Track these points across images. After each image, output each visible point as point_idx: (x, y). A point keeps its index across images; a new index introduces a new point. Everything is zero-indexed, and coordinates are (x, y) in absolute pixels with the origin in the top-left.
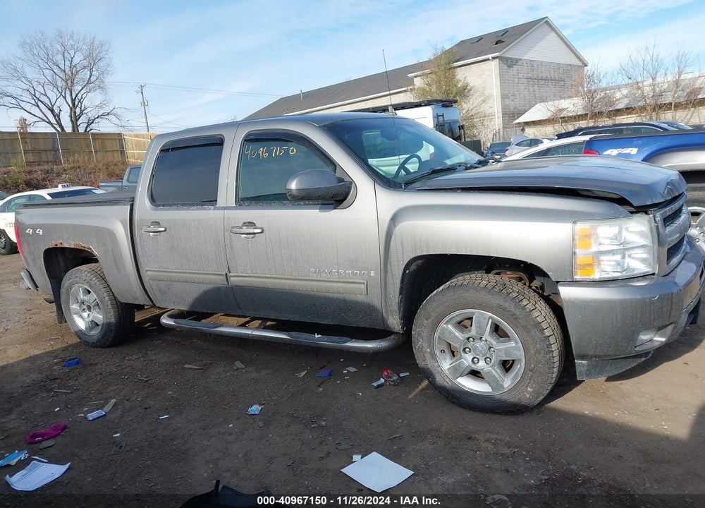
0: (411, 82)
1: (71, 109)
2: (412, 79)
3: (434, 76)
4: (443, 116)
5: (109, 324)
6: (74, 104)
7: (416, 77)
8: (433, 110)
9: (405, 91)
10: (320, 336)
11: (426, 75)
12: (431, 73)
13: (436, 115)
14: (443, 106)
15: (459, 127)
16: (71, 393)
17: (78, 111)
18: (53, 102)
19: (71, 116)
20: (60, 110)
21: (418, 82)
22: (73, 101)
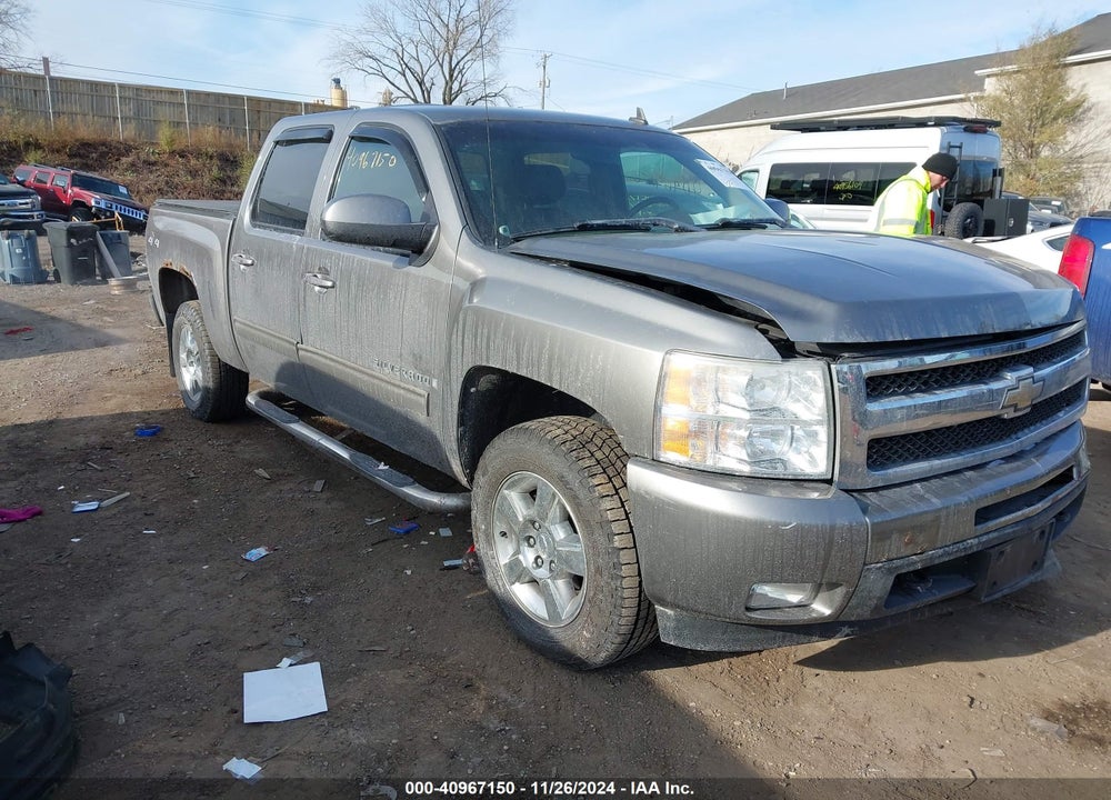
0: (978, 84)
1: (447, 83)
2: (981, 80)
3: (1023, 77)
4: (960, 147)
5: (206, 389)
6: (451, 76)
7: (988, 76)
8: (943, 135)
9: (961, 100)
10: (387, 467)
11: (1009, 74)
12: (1018, 72)
13: (946, 145)
14: (966, 130)
15: (995, 171)
16: (101, 471)
17: (456, 86)
18: (425, 70)
19: (444, 94)
20: (433, 84)
21: (991, 87)
22: (452, 71)
